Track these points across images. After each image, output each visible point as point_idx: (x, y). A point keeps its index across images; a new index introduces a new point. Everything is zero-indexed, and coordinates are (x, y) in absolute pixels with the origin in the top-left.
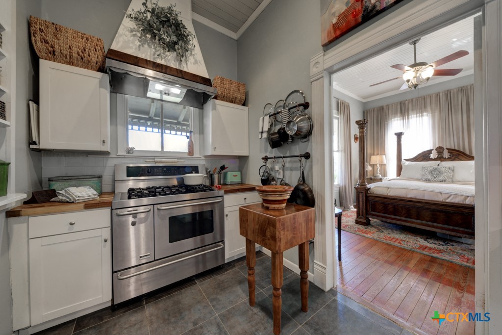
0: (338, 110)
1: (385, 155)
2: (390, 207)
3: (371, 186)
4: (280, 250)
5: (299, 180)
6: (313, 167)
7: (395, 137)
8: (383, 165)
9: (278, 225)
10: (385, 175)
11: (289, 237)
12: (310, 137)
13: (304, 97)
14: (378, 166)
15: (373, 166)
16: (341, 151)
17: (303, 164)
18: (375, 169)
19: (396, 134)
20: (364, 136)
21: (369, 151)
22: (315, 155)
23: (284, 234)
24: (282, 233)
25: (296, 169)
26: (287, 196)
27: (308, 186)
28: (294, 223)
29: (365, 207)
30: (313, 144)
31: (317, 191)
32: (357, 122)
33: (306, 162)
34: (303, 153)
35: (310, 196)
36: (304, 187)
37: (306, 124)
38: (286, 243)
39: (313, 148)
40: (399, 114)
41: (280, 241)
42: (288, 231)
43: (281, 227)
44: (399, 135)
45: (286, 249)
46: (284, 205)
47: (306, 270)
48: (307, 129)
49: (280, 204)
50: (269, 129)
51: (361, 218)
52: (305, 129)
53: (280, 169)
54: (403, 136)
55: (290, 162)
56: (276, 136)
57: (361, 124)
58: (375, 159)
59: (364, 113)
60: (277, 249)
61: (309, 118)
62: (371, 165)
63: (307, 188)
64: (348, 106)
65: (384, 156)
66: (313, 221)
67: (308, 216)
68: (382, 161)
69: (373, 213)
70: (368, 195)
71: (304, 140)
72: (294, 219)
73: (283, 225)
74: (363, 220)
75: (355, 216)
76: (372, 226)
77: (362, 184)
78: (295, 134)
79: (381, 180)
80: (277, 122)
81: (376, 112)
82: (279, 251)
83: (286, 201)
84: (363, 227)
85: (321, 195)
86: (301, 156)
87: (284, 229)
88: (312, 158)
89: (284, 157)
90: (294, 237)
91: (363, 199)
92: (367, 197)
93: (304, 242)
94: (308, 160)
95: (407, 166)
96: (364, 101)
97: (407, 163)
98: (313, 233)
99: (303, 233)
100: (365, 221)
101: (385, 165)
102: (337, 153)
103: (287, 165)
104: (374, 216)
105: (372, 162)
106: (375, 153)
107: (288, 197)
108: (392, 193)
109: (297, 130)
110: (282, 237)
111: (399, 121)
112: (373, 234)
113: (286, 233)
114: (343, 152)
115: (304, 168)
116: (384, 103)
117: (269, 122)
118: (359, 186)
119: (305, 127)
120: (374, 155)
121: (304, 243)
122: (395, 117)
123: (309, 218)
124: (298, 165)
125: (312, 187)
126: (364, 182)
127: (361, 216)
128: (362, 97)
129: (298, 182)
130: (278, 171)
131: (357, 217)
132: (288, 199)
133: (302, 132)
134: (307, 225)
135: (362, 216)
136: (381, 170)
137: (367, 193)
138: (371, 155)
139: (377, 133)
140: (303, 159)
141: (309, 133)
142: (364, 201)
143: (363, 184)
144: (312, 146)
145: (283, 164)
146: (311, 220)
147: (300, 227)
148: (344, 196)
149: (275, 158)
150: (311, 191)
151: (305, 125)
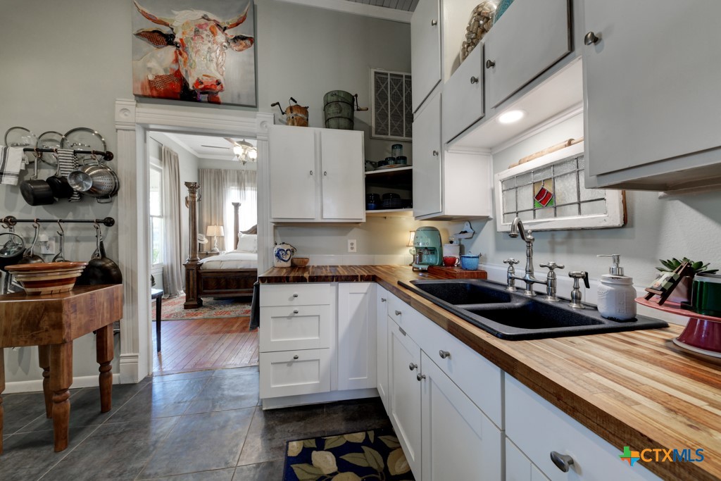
0: (160, 158)
1: (223, 225)
2: (223, 280)
3: (204, 261)
4: (69, 338)
5: (94, 254)
6: (120, 237)
7: (233, 207)
8: (221, 238)
9: (66, 307)
10: (223, 249)
11: (83, 321)
12: (114, 198)
13: (104, 142)
14: (215, 238)
15: (210, 238)
16: (166, 217)
17: (102, 232)
18: (212, 242)
19: (233, 204)
20: (195, 202)
21: (206, 220)
22: (122, 221)
23: (75, 318)
24: (73, 316)
25: (87, 239)
26: (77, 274)
27: (111, 261)
28: (91, 303)
29: (196, 287)
30: (120, 208)
31: (125, 265)
32: (187, 184)
33: (107, 230)
34: (102, 218)
35: (114, 273)
36: (104, 263)
37: (109, 181)
38: (79, 328)
39: (119, 213)
40: (236, 183)
41: (70, 326)
42: (82, 313)
43: (70, 309)
44: (237, 206)
45: (79, 336)
46: (71, 286)
47: (109, 360)
48: (110, 188)
49: (63, 285)
50: (21, 171)
51: (192, 300)
52: (106, 187)
53: (50, 239)
54: (240, 207)
55: (73, 229)
56: (42, 186)
57: (192, 188)
58: (211, 231)
59: (199, 171)
60: (64, 337)
61: (113, 174)
62: (207, 237)
63: (110, 264)
64: (176, 158)
65: (222, 227)
66: (119, 299)
67: (113, 294)
68: (219, 232)
69: (205, 291)
70: (200, 271)
71: (103, 201)
72: (91, 298)
73: (74, 306)
74: (193, 302)
75: (184, 301)
76: (205, 307)
77: (193, 260)
78: (89, 190)
79: (218, 254)
80: (42, 163)
81: (213, 174)
82: (67, 340)
83: (74, 281)
84: (193, 310)
85: (132, 271)
86: (98, 222)
87: (75, 311)
88: (117, 226)
89: (61, 221)
90: (91, 320)
91: (193, 278)
92: (198, 274)
93: (106, 324)
94: (110, 228)
95: (244, 238)
96: (199, 156)
97: (243, 235)
98: (120, 313)
99: (105, 315)
100: (195, 303)
101: (223, 237)
102: (159, 219)
103: (68, 233)
104: (206, 295)
105: (209, 234)
106: (213, 224)
107: (79, 275)
108: (225, 267)
109: (92, 187)
110: (72, 321)
111: (236, 191)
112: (203, 314)
113: (78, 316)
114: (169, 219)
115: (104, 238)
116: (223, 167)
117: (23, 160)
118: (190, 263)
119: (107, 185)
120: (211, 225)
121: (106, 327)
122: (232, 186)
123: (115, 296)
124: (94, 233)
125: (118, 262)
126: (196, 257)
127: (191, 299)
128: (195, 150)
129: (93, 257)
130: (46, 242)
131: (186, 301)
132: (78, 278)
133: (100, 190)
134: (111, 305)
135: (193, 297)
136: (218, 244)
137: (199, 269)
138: (207, 225)
139: (215, 199)
140: (102, 226)
141: (114, 192)
142: (195, 279)
143: (195, 259)
144: (118, 210)
145: (60, 232)
146: (117, 298)
147: (101, 307)
148: (170, 279)
149: (38, 221)
150: (116, 267)
151: (105, 182)
